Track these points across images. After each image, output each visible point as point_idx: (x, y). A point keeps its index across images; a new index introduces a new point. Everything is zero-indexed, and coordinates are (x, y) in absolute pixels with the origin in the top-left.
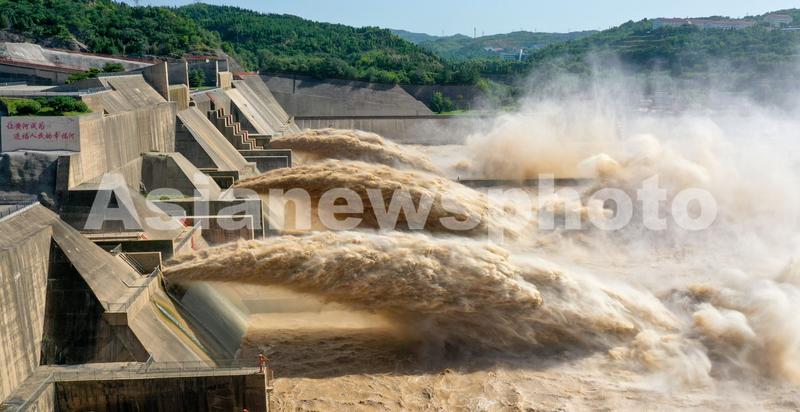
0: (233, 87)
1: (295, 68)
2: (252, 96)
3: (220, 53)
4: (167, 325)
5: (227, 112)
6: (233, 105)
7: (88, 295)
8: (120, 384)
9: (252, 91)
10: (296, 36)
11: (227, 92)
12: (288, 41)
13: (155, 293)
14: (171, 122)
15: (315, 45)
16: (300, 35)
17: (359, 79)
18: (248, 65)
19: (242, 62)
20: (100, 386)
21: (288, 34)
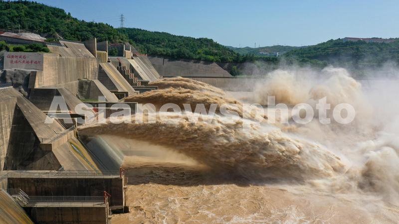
0: (132, 58)
1: (165, 53)
2: (141, 64)
3: (128, 44)
4: (75, 155)
5: (127, 68)
6: (131, 66)
7: (32, 134)
8: (43, 180)
9: (142, 62)
10: (167, 41)
11: (129, 60)
12: (163, 44)
13: (71, 139)
14: (96, 66)
15: (176, 45)
16: (169, 41)
17: (196, 59)
18: (142, 52)
19: (139, 50)
20: (32, 181)
21: (163, 40)
